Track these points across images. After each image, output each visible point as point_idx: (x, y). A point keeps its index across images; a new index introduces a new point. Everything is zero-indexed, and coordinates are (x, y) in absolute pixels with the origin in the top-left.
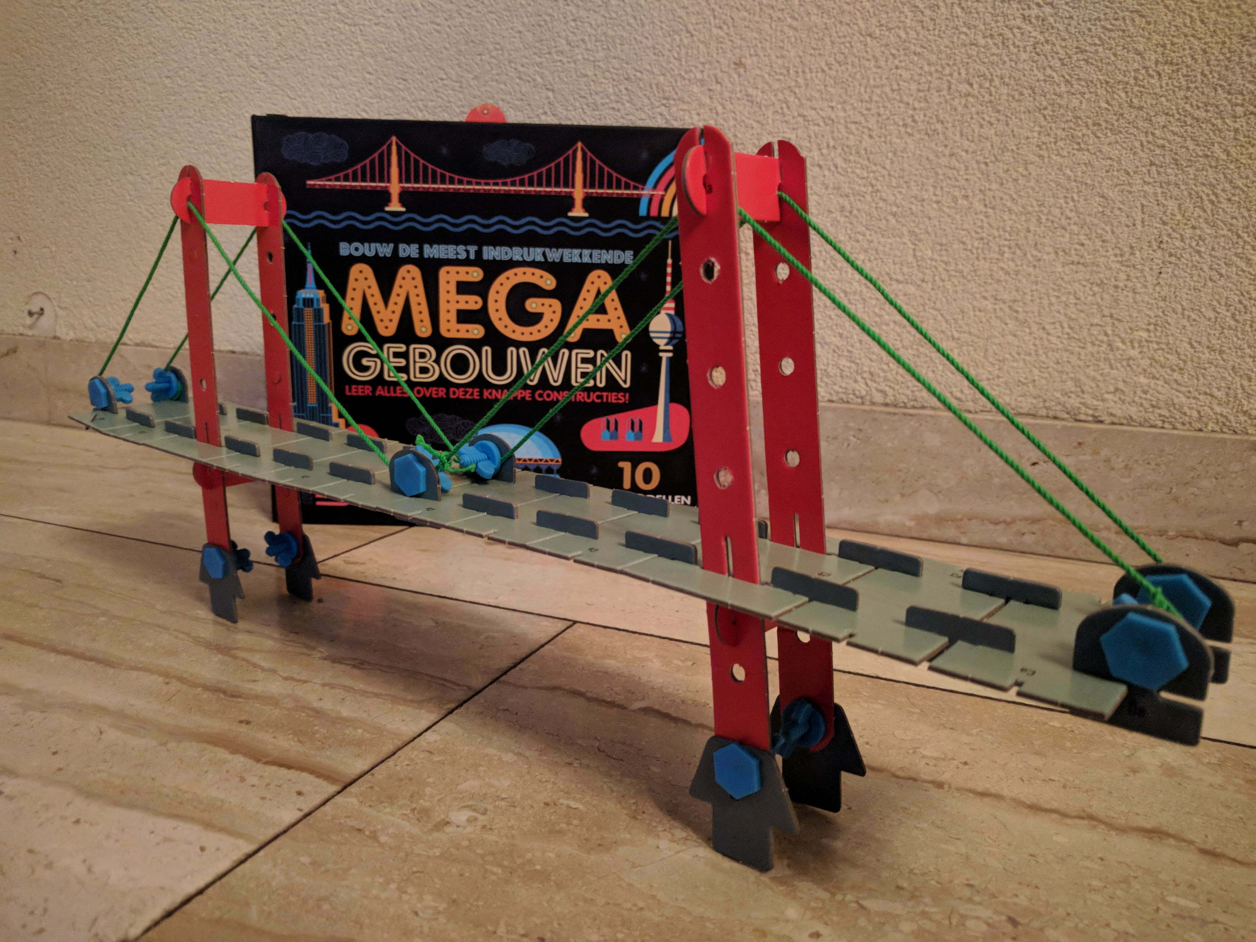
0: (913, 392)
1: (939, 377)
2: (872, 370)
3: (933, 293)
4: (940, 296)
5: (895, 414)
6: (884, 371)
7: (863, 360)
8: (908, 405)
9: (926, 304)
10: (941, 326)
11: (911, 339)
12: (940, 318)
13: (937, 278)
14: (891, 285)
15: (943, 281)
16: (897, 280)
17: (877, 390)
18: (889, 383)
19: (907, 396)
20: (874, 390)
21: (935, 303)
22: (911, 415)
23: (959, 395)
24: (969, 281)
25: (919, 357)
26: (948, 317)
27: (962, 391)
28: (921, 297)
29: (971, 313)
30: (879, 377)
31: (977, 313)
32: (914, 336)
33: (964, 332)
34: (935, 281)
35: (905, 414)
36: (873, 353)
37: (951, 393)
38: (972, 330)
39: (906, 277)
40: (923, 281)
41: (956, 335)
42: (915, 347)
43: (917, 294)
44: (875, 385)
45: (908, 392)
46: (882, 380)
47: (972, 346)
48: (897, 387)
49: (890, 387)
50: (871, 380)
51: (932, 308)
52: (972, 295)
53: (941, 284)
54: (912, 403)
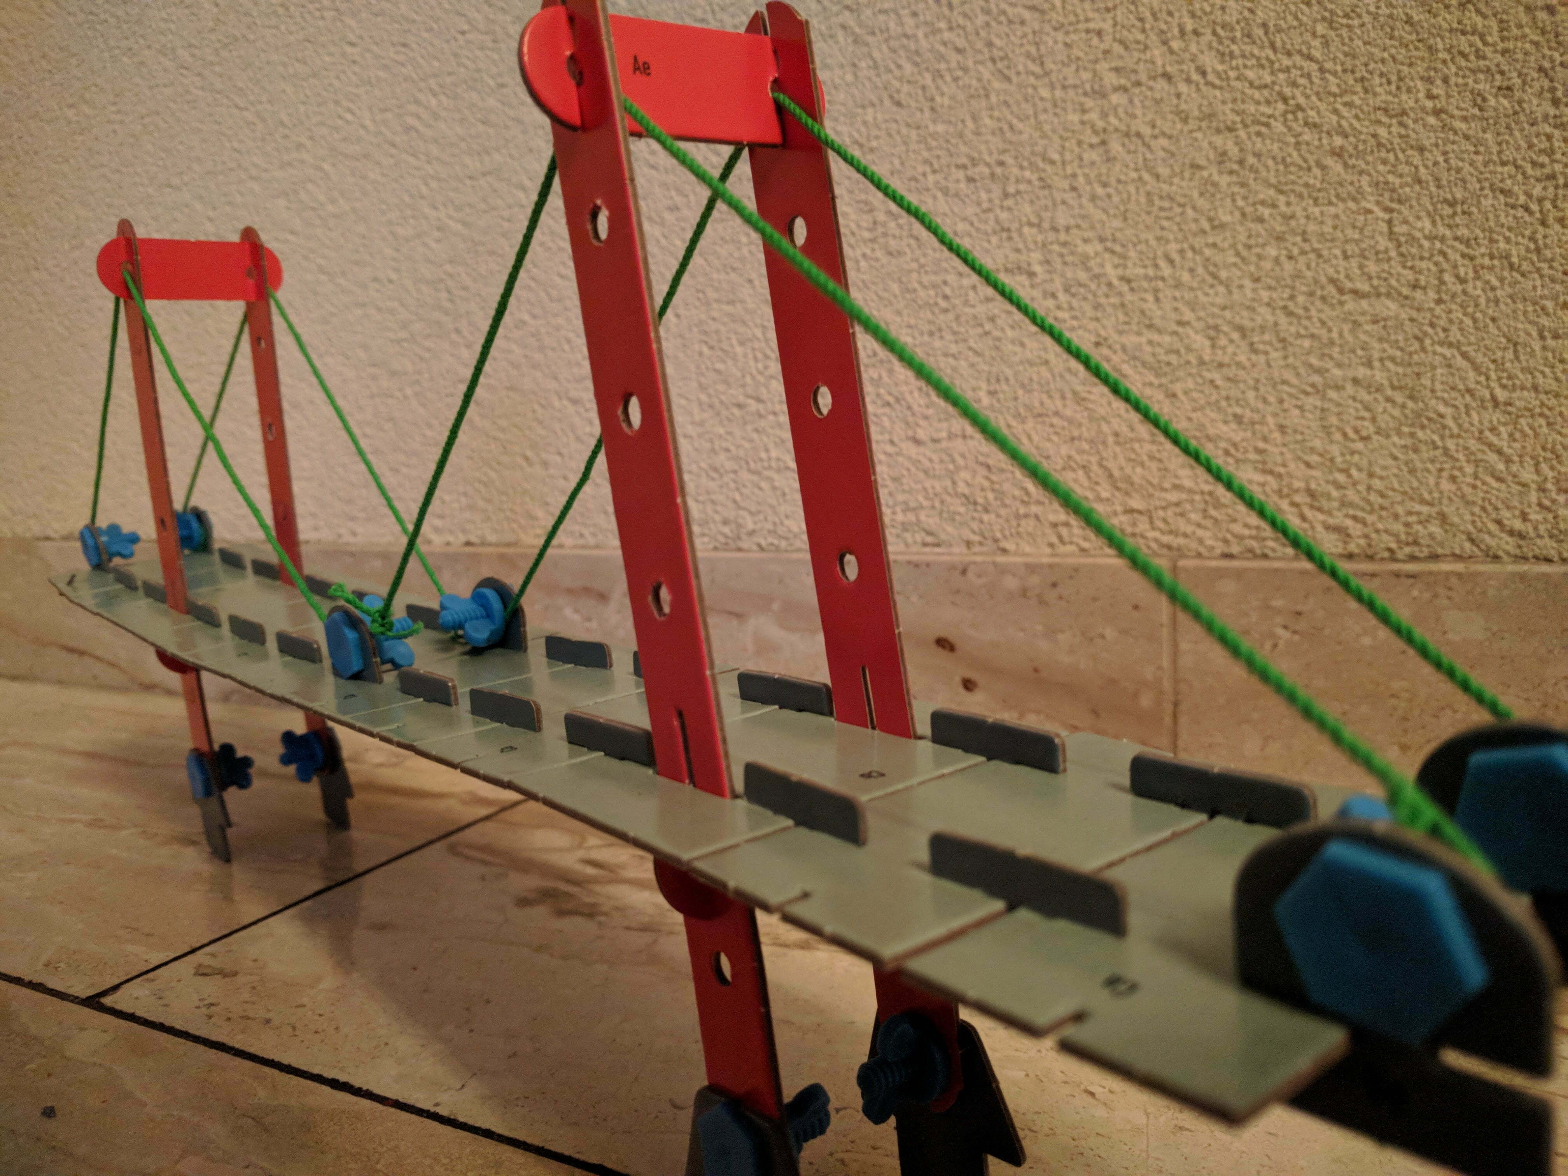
0: (1407, 525)
1: (1468, 490)
2: (1313, 486)
3: (1438, 310)
4: (1458, 314)
5: (1373, 575)
6: (1339, 487)
7: (1292, 466)
8: (1400, 555)
9: (1426, 334)
10: (1463, 379)
11: (1397, 412)
12: (1460, 361)
13: (1447, 277)
14: (1341, 303)
15: (1463, 281)
16: (1355, 292)
17: (1328, 528)
18: (1351, 512)
19: (1396, 536)
20: (1319, 528)
21: (1445, 330)
22: (1413, 576)
23: (1518, 525)
24: (1523, 275)
25: (1416, 451)
26: (1479, 358)
27: (1524, 517)
28: (1412, 320)
29: (1537, 346)
30: (1329, 497)
31: (1550, 342)
32: (1403, 406)
33: (1523, 388)
34: (1442, 282)
35: (1397, 575)
36: (1312, 450)
37: (1499, 522)
38: (1540, 380)
39: (1375, 282)
40: (1415, 286)
41: (1501, 395)
42: (1406, 429)
43: (1404, 316)
44: (1321, 517)
45: (1398, 527)
46: (1335, 504)
47: (1541, 415)
48: (1370, 519)
49: (1355, 518)
50: (1312, 507)
51: (1441, 344)
52: (1535, 304)
53: (1459, 288)
54: (1407, 550)
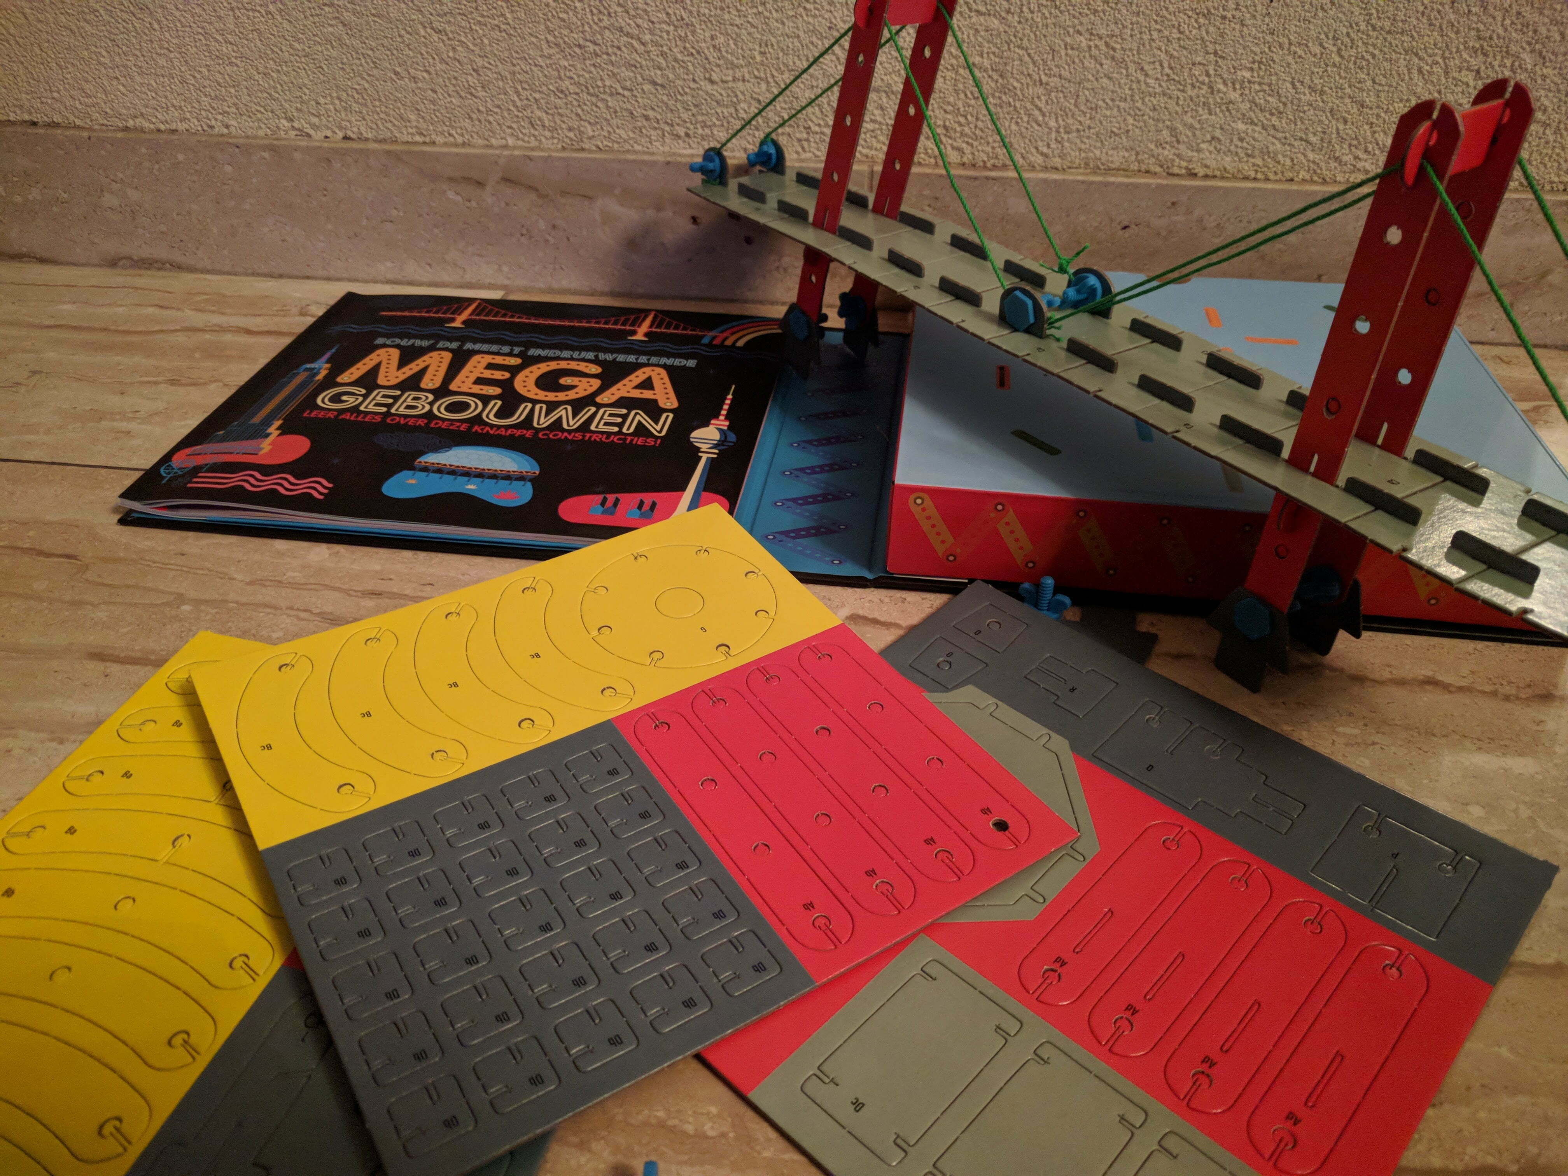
0: (993, 148)
1: (1024, 130)
2: (947, 124)
3: (1019, 27)
4: (1028, 31)
5: (976, 178)
6: (960, 124)
7: (937, 112)
8: (989, 165)
9: (1011, 41)
10: (1027, 68)
11: (993, 85)
12: (1027, 58)
13: (1025, 9)
14: (970, 17)
15: (1032, 12)
16: (977, 11)
17: (953, 148)
18: (966, 139)
19: (988, 154)
20: (949, 148)
21: (1021, 40)
22: (994, 179)
23: (1045, 150)
24: (1061, 12)
25: (1001, 107)
26: (1036, 58)
27: (1048, 146)
28: (1005, 32)
29: (1063, 53)
30: (955, 131)
31: (1070, 52)
32: (997, 82)
33: (1055, 76)
34: (1022, 11)
35: (987, 178)
36: (949, 103)
37: (1037, 148)
38: (1063, 72)
39: (989, 7)
40: (1008, 12)
41: (1044, 79)
42: (997, 94)
43: (1001, 29)
44: (950, 141)
45: (989, 149)
46: (958, 135)
47: (1061, 91)
48: (975, 143)
49: (967, 143)
50: (946, 135)
51: (1019, 47)
52: (1065, 29)
53: (1030, 16)
54: (992, 161)
